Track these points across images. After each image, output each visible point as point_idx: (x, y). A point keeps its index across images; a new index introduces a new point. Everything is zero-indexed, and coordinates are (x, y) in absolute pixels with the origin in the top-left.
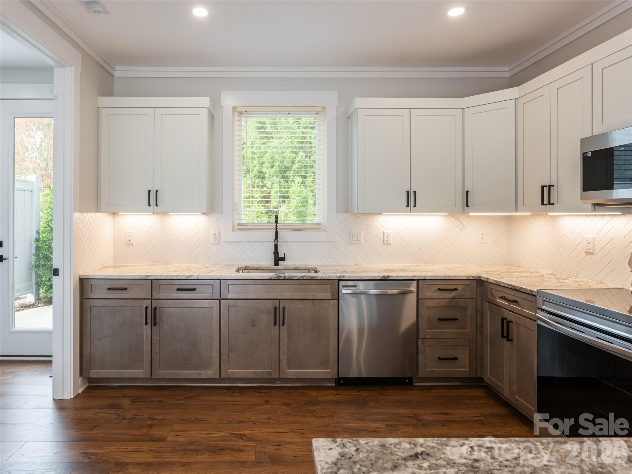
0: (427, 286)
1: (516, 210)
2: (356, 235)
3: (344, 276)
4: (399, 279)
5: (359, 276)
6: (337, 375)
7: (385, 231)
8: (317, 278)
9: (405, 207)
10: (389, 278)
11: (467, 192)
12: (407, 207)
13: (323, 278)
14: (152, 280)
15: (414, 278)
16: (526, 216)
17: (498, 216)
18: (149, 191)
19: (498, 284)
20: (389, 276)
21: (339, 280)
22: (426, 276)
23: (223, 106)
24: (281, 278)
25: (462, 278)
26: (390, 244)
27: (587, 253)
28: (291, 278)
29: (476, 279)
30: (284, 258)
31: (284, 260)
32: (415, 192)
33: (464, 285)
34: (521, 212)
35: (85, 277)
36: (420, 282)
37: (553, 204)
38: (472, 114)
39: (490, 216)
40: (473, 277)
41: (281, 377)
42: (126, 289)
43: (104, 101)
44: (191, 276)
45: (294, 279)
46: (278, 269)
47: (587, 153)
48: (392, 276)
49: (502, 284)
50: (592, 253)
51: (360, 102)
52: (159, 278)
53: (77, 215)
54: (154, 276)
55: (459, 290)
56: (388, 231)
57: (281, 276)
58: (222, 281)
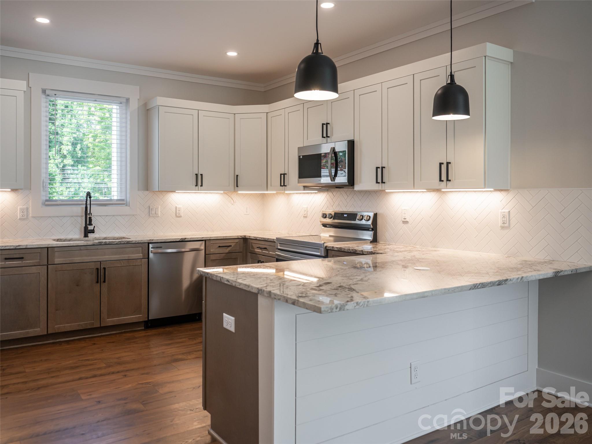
0: (212, 244)
1: (267, 190)
2: (154, 209)
3: (153, 239)
4: (193, 240)
5: (164, 239)
6: (147, 318)
7: (177, 206)
8: (132, 242)
9: (194, 186)
10: (186, 240)
11: (237, 176)
12: (196, 186)
13: (137, 242)
15: (203, 239)
16: (273, 194)
17: (256, 194)
19: (256, 239)
20: (186, 238)
21: (149, 243)
22: (211, 237)
23: (31, 87)
24: (103, 244)
25: (234, 238)
26: (181, 217)
27: (304, 217)
28: (111, 243)
29: (243, 238)
30: (94, 230)
31: (94, 232)
32: (202, 175)
33: (235, 243)
34: (270, 191)
36: (207, 242)
37: (286, 186)
38: (241, 119)
39: (251, 194)
40: (241, 236)
41: (102, 325)
44: (19, 246)
45: (113, 243)
46: (88, 240)
47: (300, 156)
48: (188, 238)
49: (258, 239)
50: (306, 217)
51: (160, 101)
55: (232, 246)
56: (179, 206)
57: (102, 242)
58: (49, 249)
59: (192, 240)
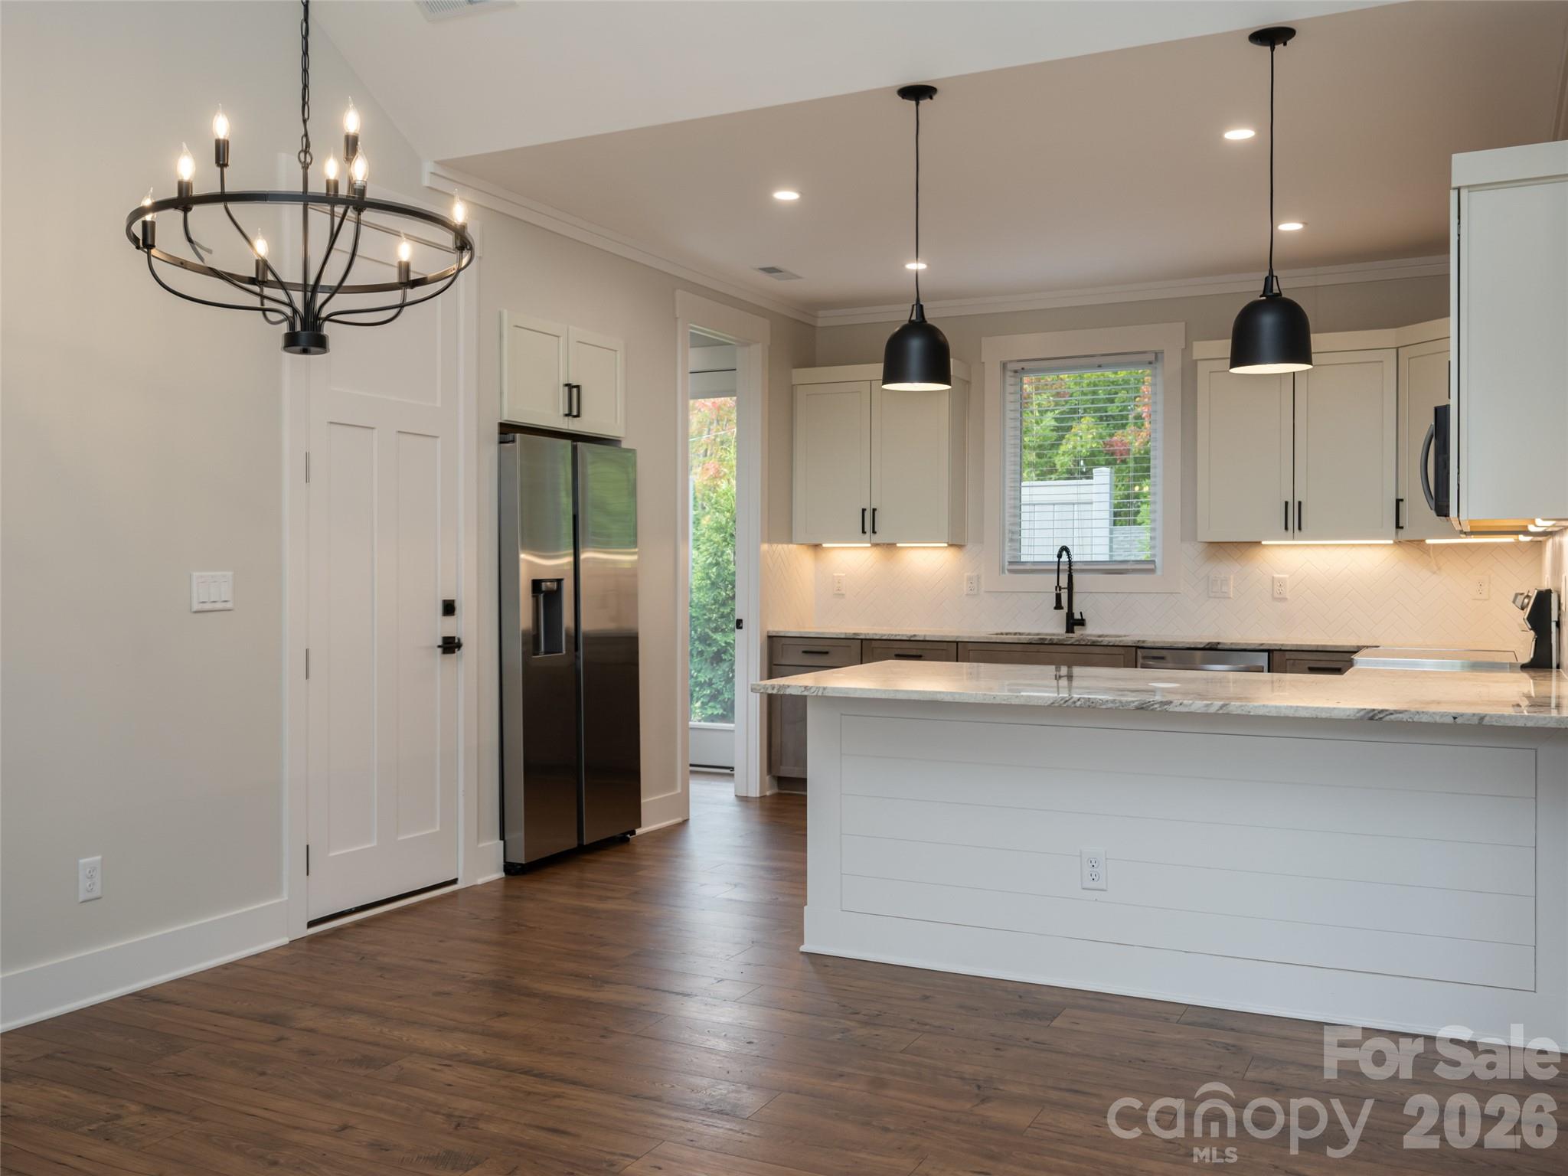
0: (1289, 661)
2: (1219, 582)
4: (1236, 647)
7: (1276, 576)
8: (1102, 644)
9: (1284, 531)
10: (1220, 647)
11: (1399, 501)
12: (1286, 529)
13: (1111, 644)
14: (862, 640)
15: (1262, 648)
18: (864, 510)
20: (1219, 643)
21: (1138, 647)
22: (1282, 645)
23: (983, 363)
26: (1285, 599)
30: (1083, 619)
31: (1083, 625)
32: (1301, 503)
35: (774, 634)
36: (1276, 655)
42: (827, 653)
43: (801, 375)
44: (915, 636)
48: (1224, 644)
52: (871, 637)
53: (765, 547)
54: (865, 634)
56: (1281, 576)
57: (1046, 639)
58: (959, 644)
59: (1234, 647)
